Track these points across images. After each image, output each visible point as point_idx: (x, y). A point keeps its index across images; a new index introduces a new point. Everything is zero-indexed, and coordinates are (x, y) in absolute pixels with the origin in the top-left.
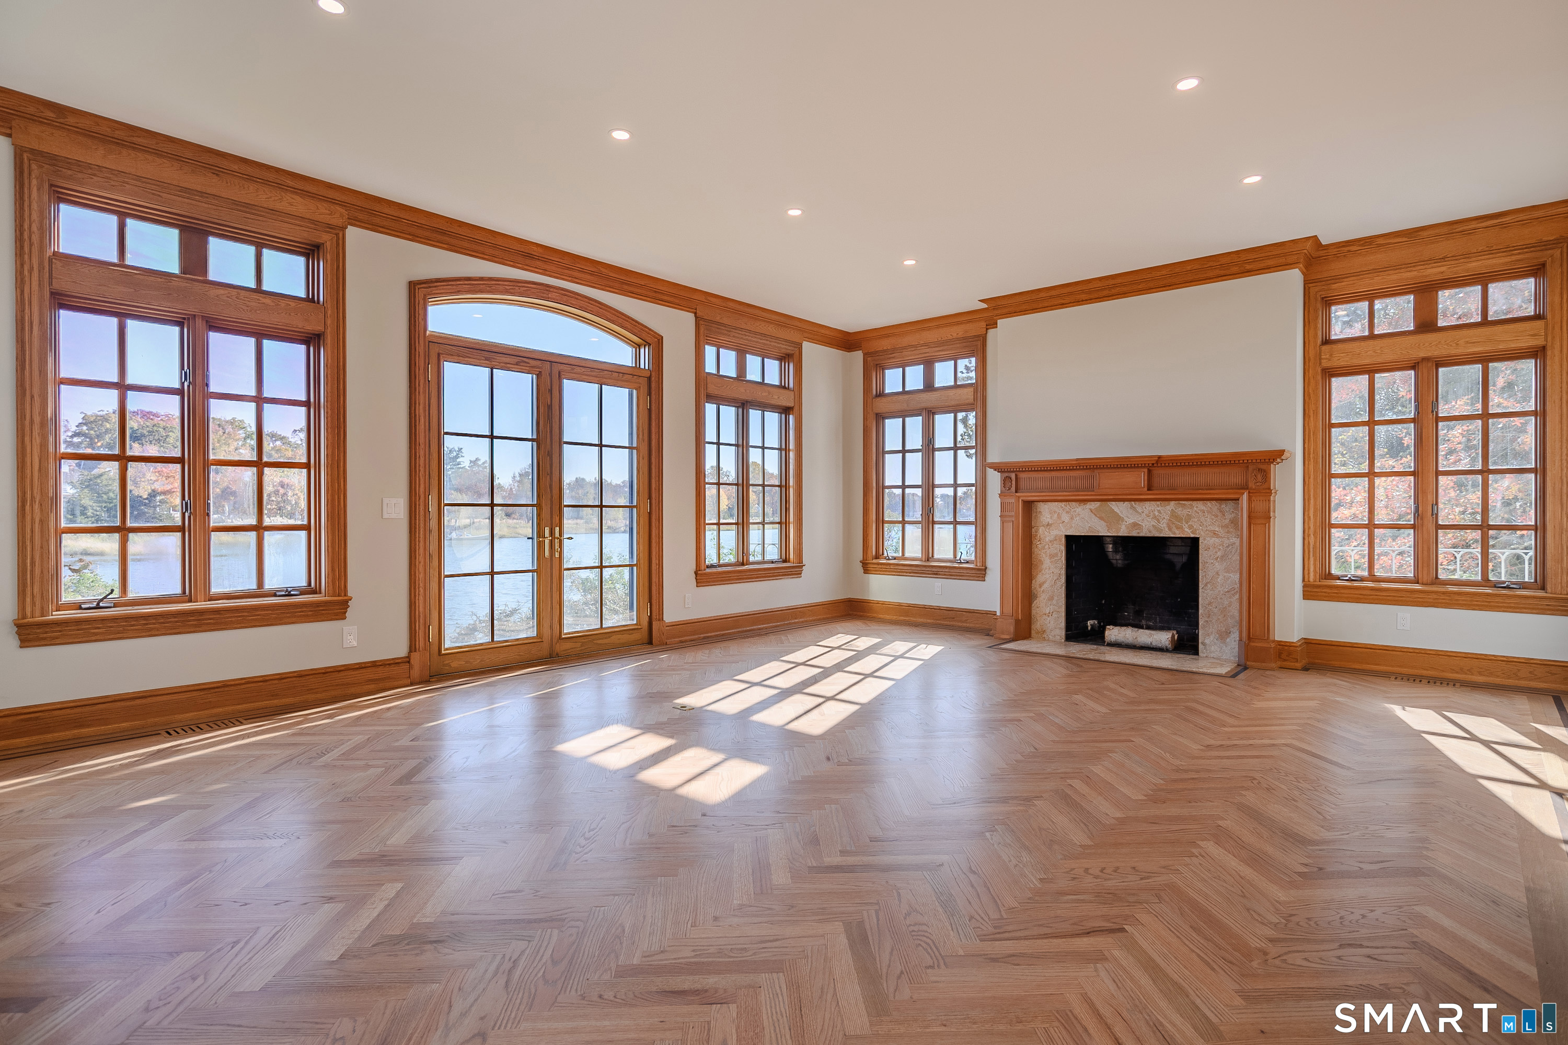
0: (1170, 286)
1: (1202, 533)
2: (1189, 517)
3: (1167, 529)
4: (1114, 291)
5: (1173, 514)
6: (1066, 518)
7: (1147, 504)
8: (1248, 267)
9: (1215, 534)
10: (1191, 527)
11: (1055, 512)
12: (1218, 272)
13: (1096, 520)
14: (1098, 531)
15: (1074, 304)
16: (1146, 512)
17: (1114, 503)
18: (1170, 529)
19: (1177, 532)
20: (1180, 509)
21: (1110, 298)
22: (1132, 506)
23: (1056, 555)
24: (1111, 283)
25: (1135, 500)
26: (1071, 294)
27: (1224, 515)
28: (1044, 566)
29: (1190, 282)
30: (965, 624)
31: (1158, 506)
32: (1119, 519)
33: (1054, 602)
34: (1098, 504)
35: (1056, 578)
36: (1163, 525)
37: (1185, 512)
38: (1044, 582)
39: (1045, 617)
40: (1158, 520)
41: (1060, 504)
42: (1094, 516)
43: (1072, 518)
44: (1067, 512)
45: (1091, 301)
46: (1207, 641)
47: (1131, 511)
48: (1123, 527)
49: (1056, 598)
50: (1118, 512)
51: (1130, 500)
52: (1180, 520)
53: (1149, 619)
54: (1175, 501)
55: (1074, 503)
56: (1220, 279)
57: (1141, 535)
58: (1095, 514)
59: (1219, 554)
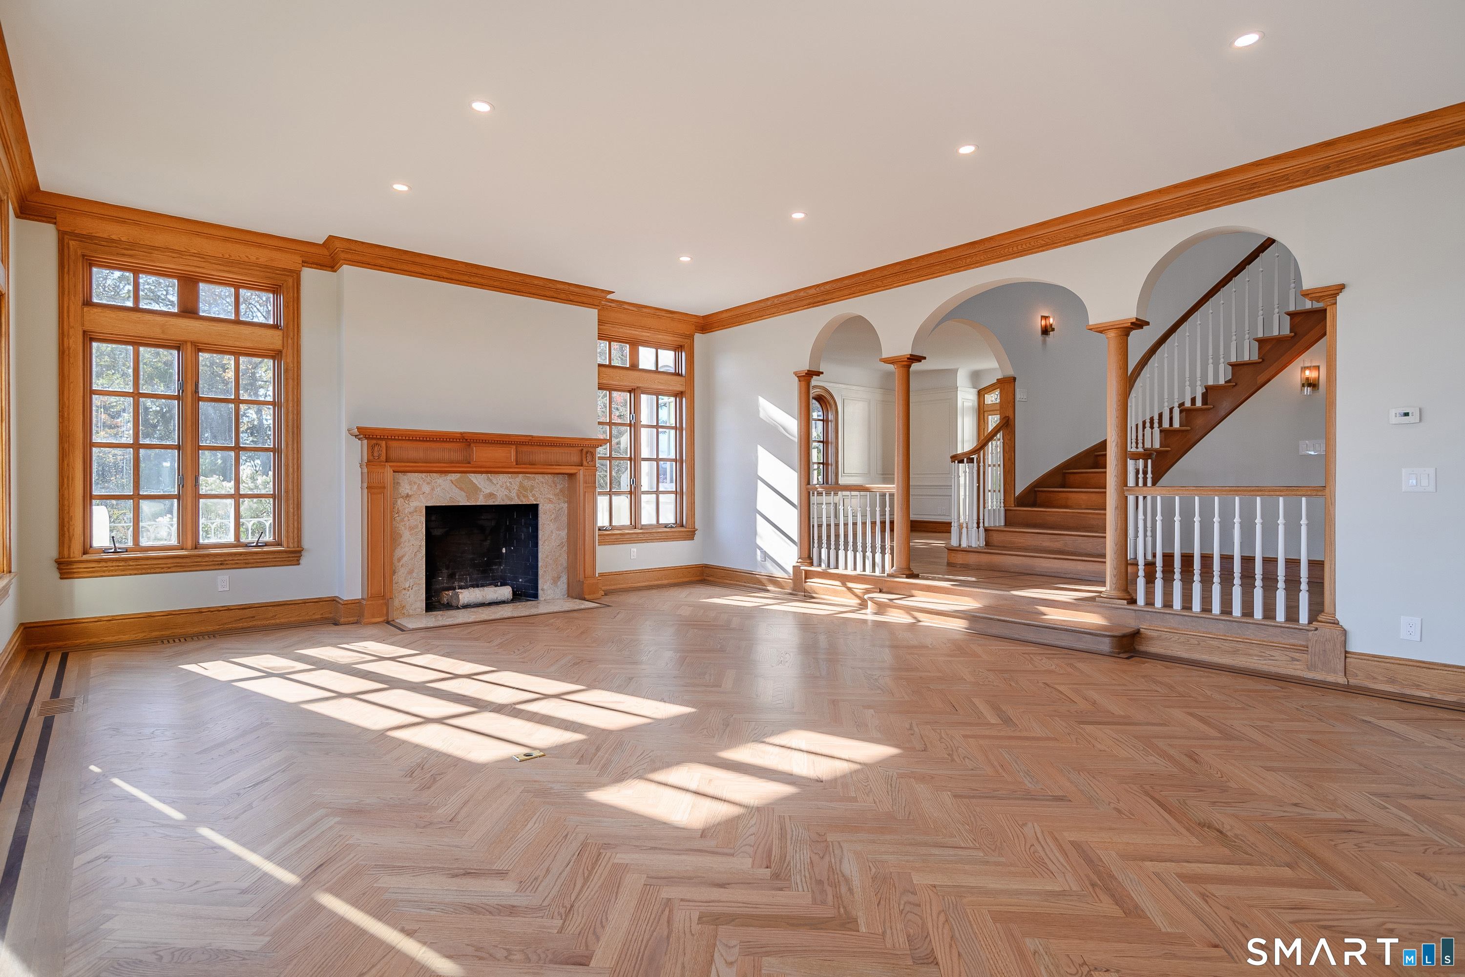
0: (518, 292)
1: (542, 500)
2: (533, 487)
3: (516, 498)
4: (473, 279)
5: (521, 486)
6: (426, 488)
7: (501, 476)
8: (572, 298)
9: (550, 501)
10: (534, 496)
11: (415, 483)
12: (552, 294)
13: (457, 491)
14: (459, 502)
15: (436, 278)
16: (500, 483)
17: (472, 475)
18: (519, 498)
19: (524, 500)
20: (526, 481)
21: (469, 284)
22: (488, 478)
23: (416, 526)
24: (474, 272)
25: (491, 472)
26: (434, 267)
27: (556, 486)
28: (403, 540)
29: (533, 294)
30: (273, 621)
31: (510, 478)
32: (476, 489)
33: (415, 575)
34: (459, 475)
35: (416, 550)
36: (514, 494)
37: (530, 483)
38: (403, 557)
39: (404, 592)
40: (510, 490)
41: (420, 475)
42: (454, 487)
43: (433, 489)
44: (428, 483)
45: (451, 281)
46: (545, 587)
47: (488, 482)
48: (481, 497)
49: (416, 571)
50: (476, 483)
51: (487, 472)
52: (526, 490)
53: (460, 580)
54: (522, 474)
55: (435, 474)
56: (553, 299)
57: (496, 503)
58: (455, 485)
59: (553, 516)
